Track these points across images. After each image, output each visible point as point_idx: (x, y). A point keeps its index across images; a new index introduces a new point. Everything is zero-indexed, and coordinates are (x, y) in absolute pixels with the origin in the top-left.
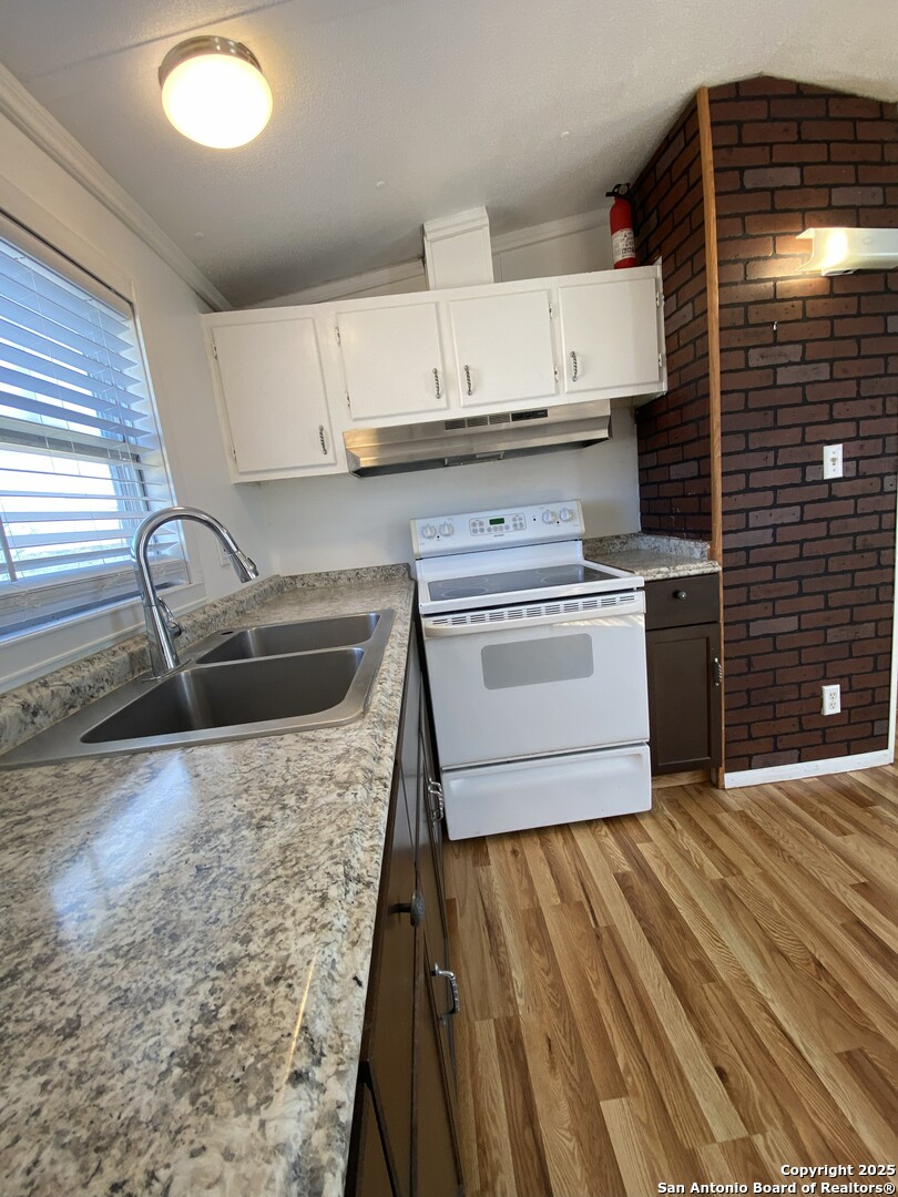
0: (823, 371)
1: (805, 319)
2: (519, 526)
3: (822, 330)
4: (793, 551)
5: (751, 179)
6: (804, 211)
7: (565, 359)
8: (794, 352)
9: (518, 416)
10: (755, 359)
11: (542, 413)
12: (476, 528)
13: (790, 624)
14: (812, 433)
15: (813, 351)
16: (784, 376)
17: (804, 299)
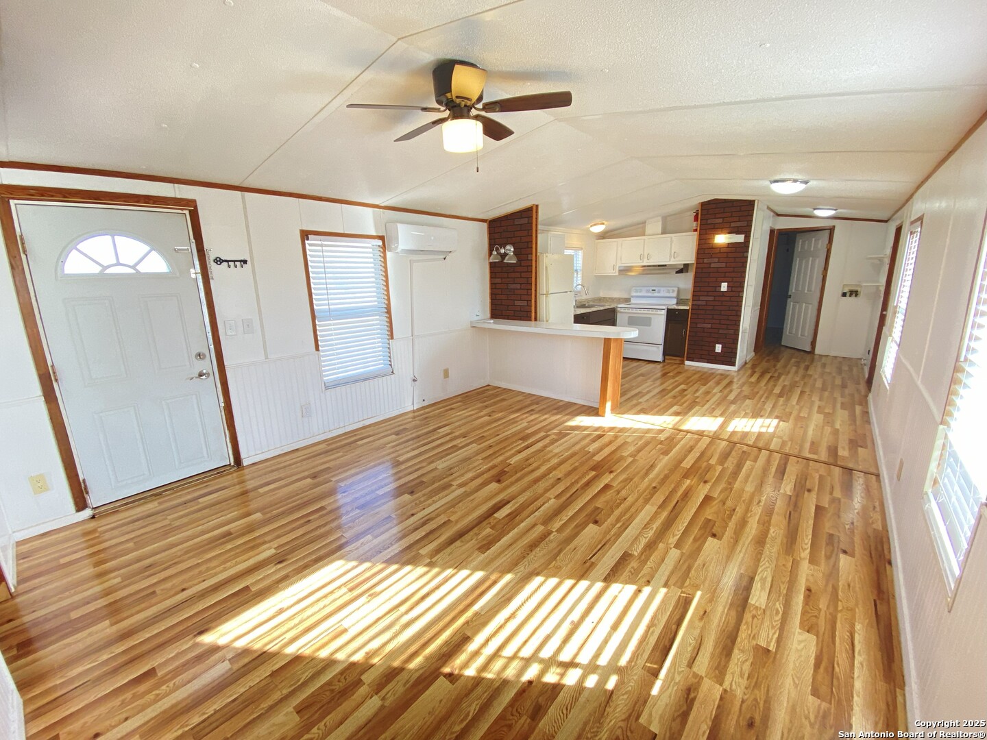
0: (724, 265)
1: (720, 253)
2: (659, 292)
3: (725, 255)
4: (711, 308)
5: (709, 222)
6: (722, 228)
7: (672, 254)
8: (716, 260)
9: (659, 266)
10: (706, 261)
11: (666, 265)
12: (648, 291)
13: (709, 326)
14: (719, 280)
15: (721, 260)
16: (712, 265)
17: (720, 248)
